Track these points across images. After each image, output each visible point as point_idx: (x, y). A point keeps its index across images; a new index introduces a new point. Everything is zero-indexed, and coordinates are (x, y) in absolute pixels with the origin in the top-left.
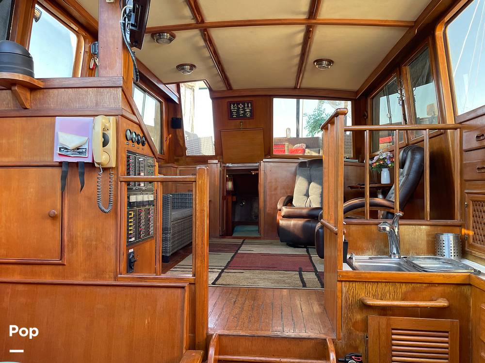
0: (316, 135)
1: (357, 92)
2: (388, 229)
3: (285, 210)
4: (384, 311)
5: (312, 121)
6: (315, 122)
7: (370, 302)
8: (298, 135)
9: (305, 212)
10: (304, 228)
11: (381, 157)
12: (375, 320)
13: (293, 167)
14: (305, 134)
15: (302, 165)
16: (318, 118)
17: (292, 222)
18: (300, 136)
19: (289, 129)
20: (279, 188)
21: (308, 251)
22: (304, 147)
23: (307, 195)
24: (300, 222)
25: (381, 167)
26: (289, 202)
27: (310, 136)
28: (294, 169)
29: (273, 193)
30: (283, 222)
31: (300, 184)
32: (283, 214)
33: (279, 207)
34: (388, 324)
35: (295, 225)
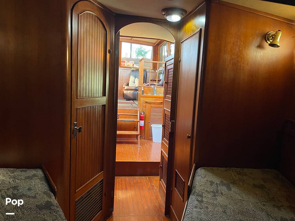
0: (139, 58)
1: (155, 44)
2: (153, 87)
3: (126, 87)
4: (150, 103)
5: (138, 51)
6: (138, 52)
7: (147, 101)
8: (131, 57)
9: (133, 88)
10: (133, 94)
11: (160, 70)
12: (148, 105)
13: (129, 71)
14: (134, 56)
15: (133, 71)
16: (140, 49)
17: (129, 92)
18: (132, 58)
19: (127, 54)
20: (123, 80)
21: (134, 102)
22: (133, 63)
23: (134, 83)
24: (132, 92)
25: (160, 73)
26: (128, 85)
27: (136, 58)
28: (130, 72)
29: (121, 81)
30: (125, 92)
31: (132, 78)
32: (125, 89)
33: (124, 87)
34: (150, 106)
35: (129, 93)
